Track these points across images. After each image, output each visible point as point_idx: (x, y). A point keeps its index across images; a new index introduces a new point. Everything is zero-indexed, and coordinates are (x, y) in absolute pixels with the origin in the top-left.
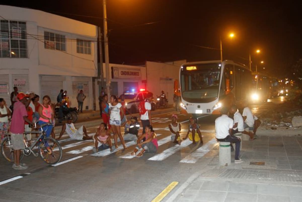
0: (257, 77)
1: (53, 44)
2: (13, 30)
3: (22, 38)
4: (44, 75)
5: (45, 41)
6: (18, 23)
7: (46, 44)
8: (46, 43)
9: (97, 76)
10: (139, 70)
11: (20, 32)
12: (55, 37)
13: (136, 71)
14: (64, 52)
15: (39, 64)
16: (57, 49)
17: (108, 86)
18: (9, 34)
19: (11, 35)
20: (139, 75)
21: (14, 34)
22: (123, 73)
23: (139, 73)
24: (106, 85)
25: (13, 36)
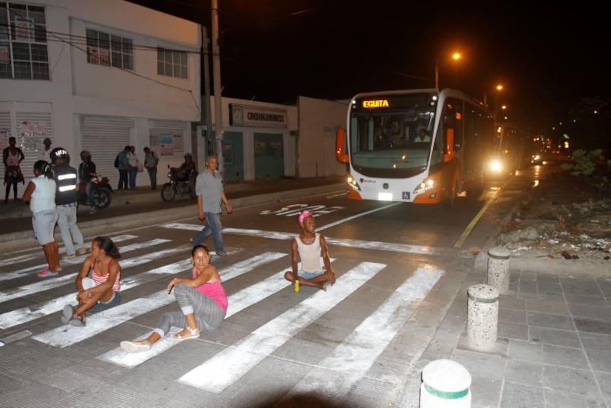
0: (501, 130)
1: (107, 55)
2: (17, 23)
3: (37, 39)
4: (89, 116)
5: (88, 48)
6: (27, 8)
7: (91, 55)
8: (91, 52)
9: (198, 119)
10: (285, 111)
11: (33, 27)
12: (110, 39)
13: (278, 114)
14: (129, 72)
15: (74, 94)
16: (114, 65)
17: (218, 139)
18: (8, 30)
19: (13, 31)
20: (283, 121)
21: (20, 29)
22: (253, 116)
23: (284, 118)
24: (215, 138)
25: (17, 33)
